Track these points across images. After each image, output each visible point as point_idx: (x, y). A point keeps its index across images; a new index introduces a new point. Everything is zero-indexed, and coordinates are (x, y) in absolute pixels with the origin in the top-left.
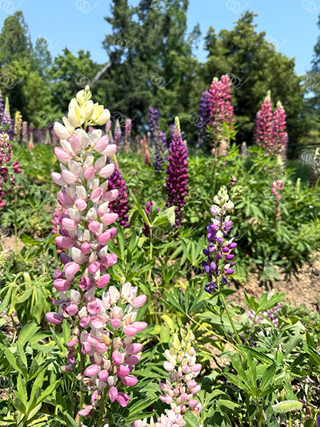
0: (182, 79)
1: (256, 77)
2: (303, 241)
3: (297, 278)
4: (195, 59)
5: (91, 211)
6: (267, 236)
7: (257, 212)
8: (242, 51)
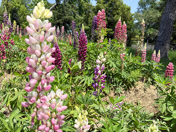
0: (86, 12)
1: (116, 13)
2: (132, 78)
3: (130, 92)
4: (91, 4)
5: (43, 56)
6: (118, 75)
7: (115, 66)
8: (110, 2)
